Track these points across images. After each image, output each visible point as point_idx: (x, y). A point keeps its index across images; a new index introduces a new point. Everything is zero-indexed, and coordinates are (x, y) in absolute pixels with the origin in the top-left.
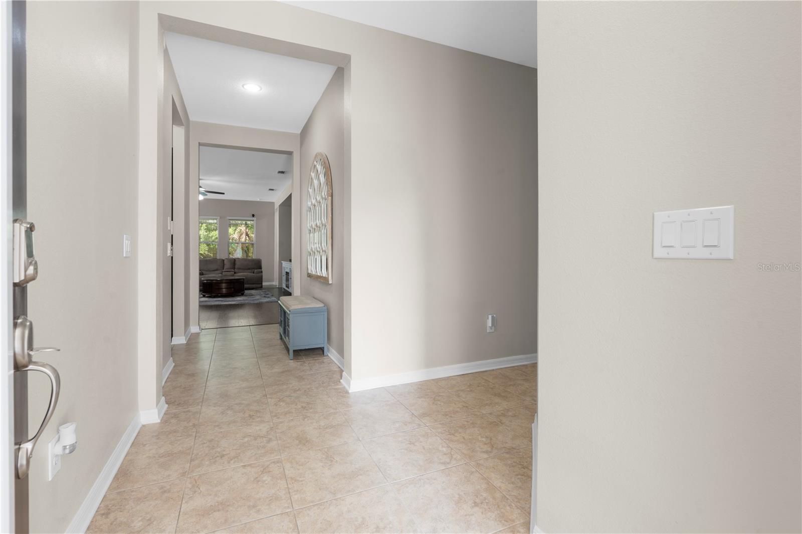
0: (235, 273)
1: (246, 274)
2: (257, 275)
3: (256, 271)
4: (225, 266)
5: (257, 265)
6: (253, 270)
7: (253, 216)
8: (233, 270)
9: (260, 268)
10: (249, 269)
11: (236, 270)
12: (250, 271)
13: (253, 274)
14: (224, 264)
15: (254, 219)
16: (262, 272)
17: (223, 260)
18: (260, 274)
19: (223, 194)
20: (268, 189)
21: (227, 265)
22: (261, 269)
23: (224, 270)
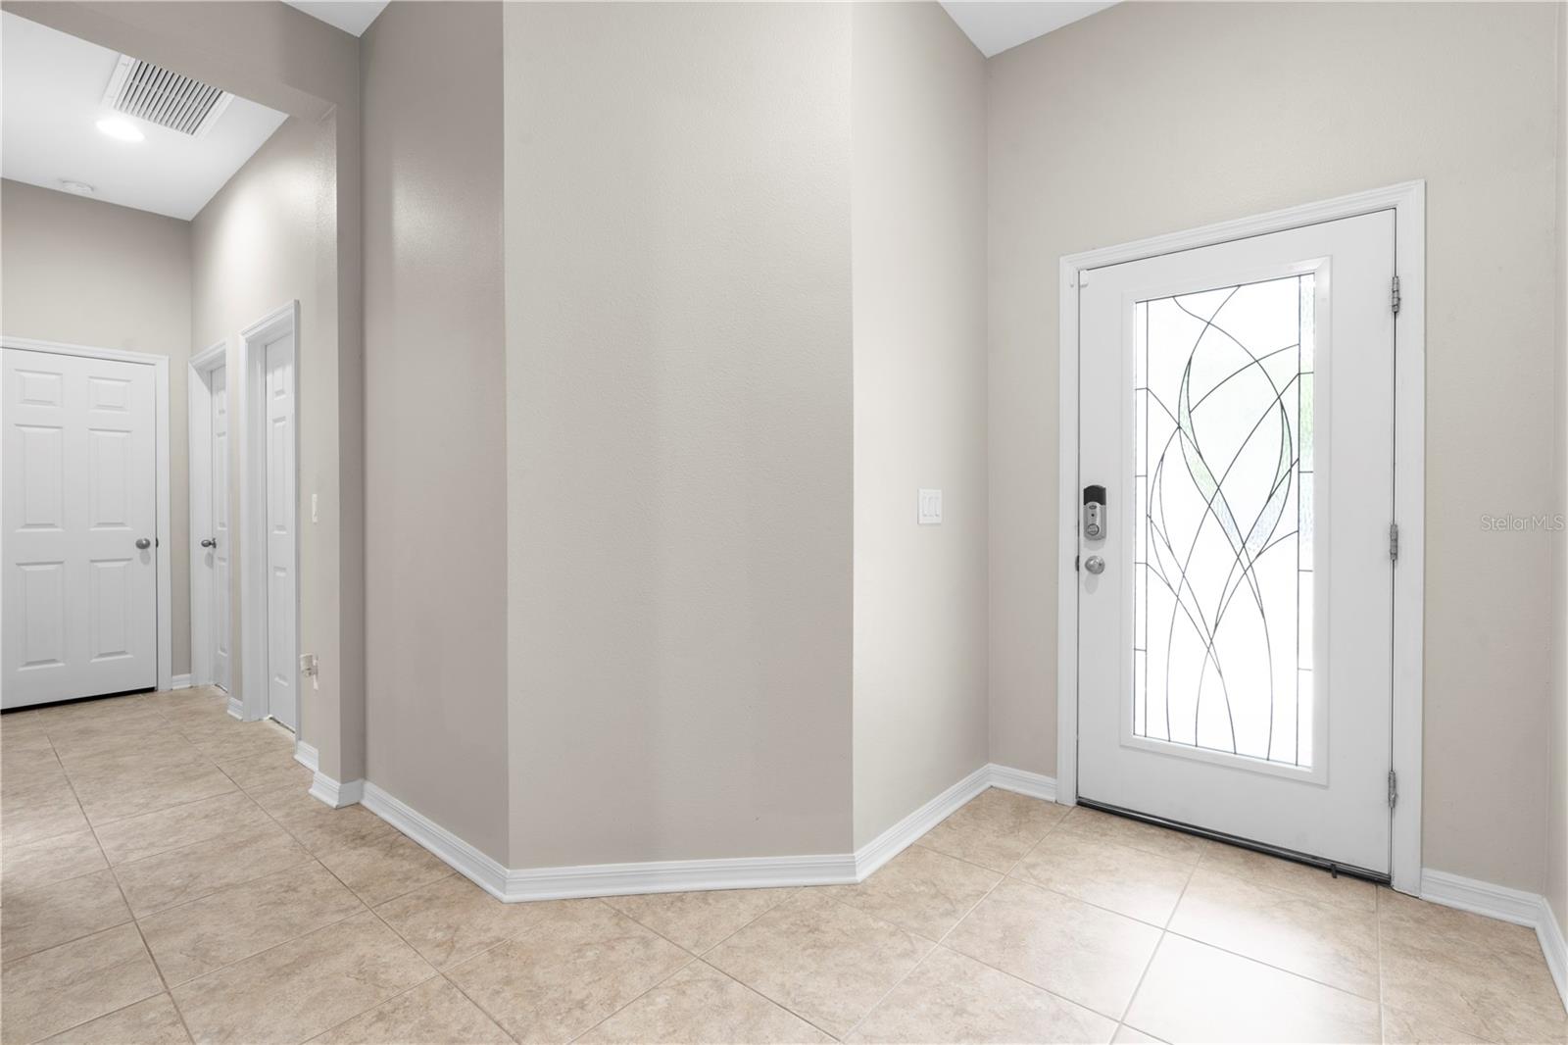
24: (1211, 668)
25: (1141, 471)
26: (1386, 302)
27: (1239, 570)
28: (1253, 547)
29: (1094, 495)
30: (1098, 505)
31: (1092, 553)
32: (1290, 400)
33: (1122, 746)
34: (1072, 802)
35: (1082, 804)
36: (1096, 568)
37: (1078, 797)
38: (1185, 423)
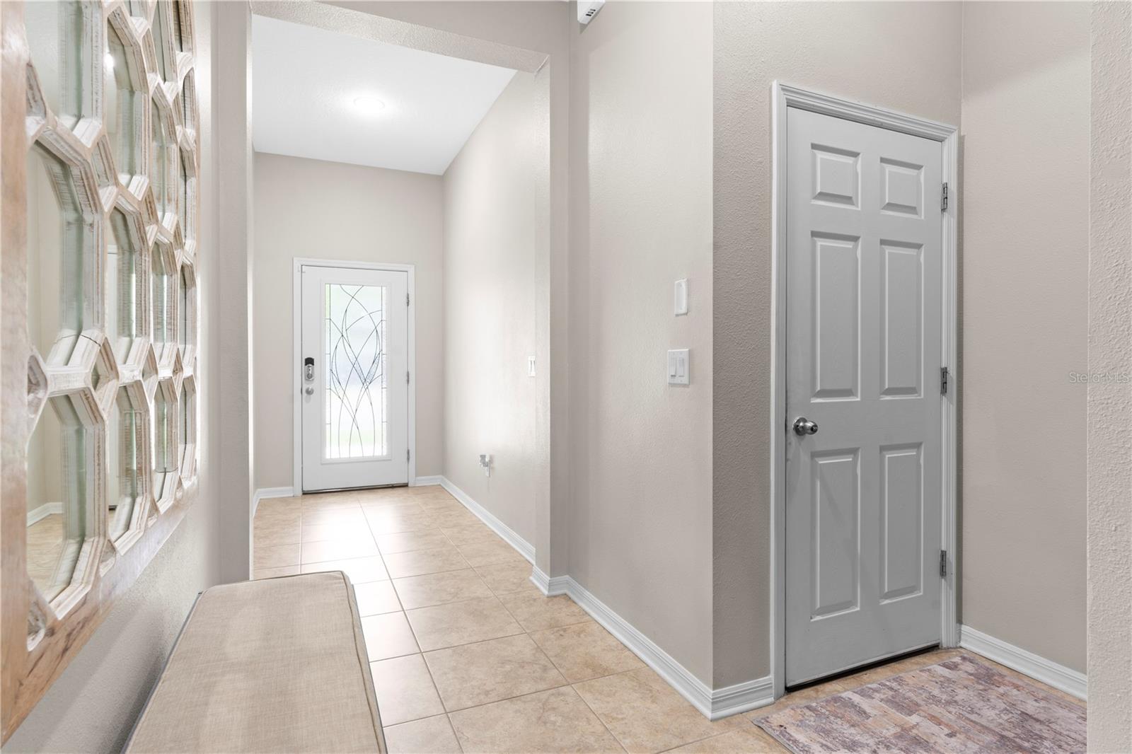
24: (354, 426)
25: (328, 352)
26: (405, 300)
27: (364, 389)
28: (368, 380)
29: (309, 361)
30: (310, 365)
31: (308, 386)
32: (379, 329)
33: (322, 464)
34: (301, 493)
35: (305, 493)
36: (309, 392)
37: (303, 491)
38: (345, 335)
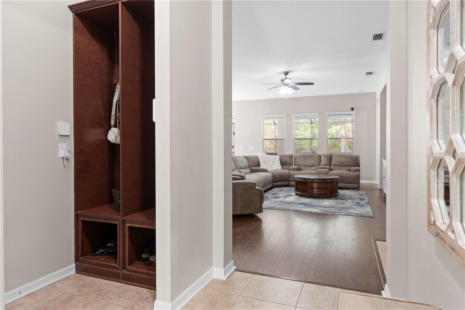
0: (331, 170)
1: (341, 171)
2: (354, 173)
3: (353, 168)
4: (322, 162)
5: (355, 162)
6: (350, 167)
7: (352, 109)
8: (329, 167)
9: (358, 165)
10: (346, 166)
11: (332, 167)
12: (347, 168)
13: (349, 172)
14: (320, 160)
15: (353, 112)
16: (359, 170)
17: (320, 156)
18: (358, 173)
19: (312, 84)
20: (365, 73)
21: (324, 161)
22: (359, 167)
23: (321, 166)
